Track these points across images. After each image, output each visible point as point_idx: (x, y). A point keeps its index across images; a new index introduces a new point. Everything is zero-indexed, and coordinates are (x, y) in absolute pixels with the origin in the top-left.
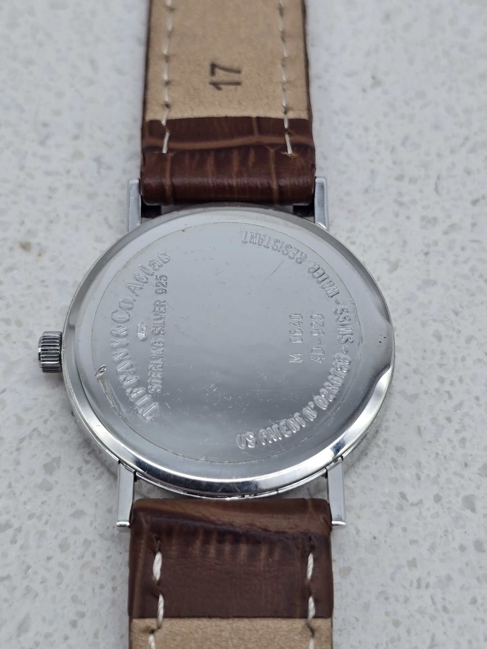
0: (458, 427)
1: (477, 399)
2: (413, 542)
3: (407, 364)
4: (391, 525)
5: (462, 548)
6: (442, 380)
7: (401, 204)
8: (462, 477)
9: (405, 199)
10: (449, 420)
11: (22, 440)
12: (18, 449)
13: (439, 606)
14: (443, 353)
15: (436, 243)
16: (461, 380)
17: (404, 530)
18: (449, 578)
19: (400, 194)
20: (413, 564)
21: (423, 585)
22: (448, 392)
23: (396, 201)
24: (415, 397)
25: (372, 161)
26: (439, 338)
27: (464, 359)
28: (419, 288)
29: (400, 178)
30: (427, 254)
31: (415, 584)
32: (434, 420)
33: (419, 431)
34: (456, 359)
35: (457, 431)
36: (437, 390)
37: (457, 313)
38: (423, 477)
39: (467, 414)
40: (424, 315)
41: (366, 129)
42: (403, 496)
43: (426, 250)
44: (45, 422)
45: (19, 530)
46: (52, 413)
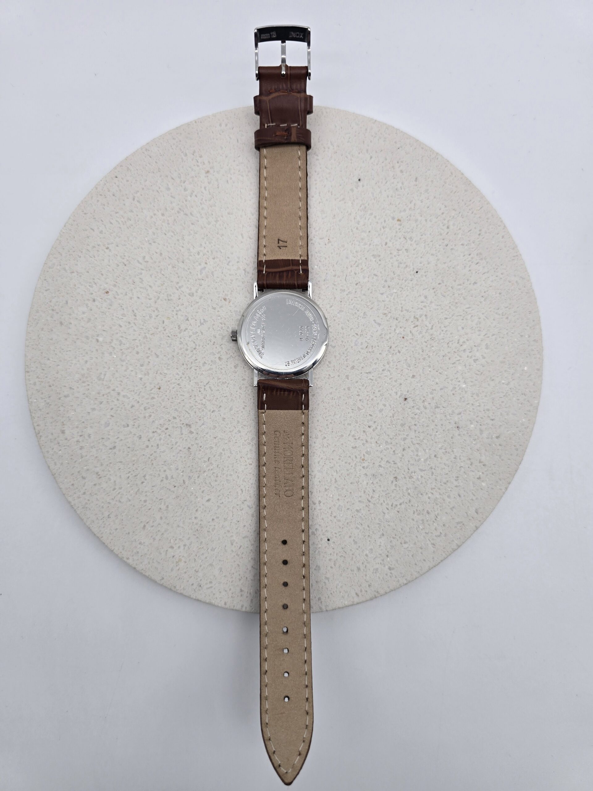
0: (346, 356)
1: (352, 347)
2: (331, 388)
3: (333, 337)
4: (326, 383)
5: (344, 389)
6: (342, 342)
7: (335, 285)
8: (346, 370)
9: (336, 283)
10: (343, 353)
11: (228, 359)
12: (227, 361)
13: (337, 405)
14: (343, 333)
15: (344, 298)
16: (348, 342)
17: (329, 384)
18: (340, 397)
19: (334, 281)
20: (331, 393)
21: (333, 399)
22: (344, 345)
23: (333, 284)
24: (335, 347)
25: (327, 270)
26: (343, 329)
27: (349, 335)
28: (338, 313)
29: (335, 276)
30: (341, 302)
31: (331, 399)
32: (339, 354)
33: (335, 357)
34: (347, 335)
35: (345, 357)
36: (341, 345)
37: (348, 321)
38: (335, 370)
39: (348, 352)
40: (339, 321)
41: (326, 259)
42: (330, 375)
43: (341, 300)
44: (234, 354)
45: (229, 384)
46: (235, 351)
